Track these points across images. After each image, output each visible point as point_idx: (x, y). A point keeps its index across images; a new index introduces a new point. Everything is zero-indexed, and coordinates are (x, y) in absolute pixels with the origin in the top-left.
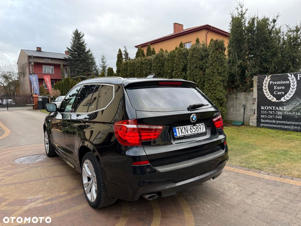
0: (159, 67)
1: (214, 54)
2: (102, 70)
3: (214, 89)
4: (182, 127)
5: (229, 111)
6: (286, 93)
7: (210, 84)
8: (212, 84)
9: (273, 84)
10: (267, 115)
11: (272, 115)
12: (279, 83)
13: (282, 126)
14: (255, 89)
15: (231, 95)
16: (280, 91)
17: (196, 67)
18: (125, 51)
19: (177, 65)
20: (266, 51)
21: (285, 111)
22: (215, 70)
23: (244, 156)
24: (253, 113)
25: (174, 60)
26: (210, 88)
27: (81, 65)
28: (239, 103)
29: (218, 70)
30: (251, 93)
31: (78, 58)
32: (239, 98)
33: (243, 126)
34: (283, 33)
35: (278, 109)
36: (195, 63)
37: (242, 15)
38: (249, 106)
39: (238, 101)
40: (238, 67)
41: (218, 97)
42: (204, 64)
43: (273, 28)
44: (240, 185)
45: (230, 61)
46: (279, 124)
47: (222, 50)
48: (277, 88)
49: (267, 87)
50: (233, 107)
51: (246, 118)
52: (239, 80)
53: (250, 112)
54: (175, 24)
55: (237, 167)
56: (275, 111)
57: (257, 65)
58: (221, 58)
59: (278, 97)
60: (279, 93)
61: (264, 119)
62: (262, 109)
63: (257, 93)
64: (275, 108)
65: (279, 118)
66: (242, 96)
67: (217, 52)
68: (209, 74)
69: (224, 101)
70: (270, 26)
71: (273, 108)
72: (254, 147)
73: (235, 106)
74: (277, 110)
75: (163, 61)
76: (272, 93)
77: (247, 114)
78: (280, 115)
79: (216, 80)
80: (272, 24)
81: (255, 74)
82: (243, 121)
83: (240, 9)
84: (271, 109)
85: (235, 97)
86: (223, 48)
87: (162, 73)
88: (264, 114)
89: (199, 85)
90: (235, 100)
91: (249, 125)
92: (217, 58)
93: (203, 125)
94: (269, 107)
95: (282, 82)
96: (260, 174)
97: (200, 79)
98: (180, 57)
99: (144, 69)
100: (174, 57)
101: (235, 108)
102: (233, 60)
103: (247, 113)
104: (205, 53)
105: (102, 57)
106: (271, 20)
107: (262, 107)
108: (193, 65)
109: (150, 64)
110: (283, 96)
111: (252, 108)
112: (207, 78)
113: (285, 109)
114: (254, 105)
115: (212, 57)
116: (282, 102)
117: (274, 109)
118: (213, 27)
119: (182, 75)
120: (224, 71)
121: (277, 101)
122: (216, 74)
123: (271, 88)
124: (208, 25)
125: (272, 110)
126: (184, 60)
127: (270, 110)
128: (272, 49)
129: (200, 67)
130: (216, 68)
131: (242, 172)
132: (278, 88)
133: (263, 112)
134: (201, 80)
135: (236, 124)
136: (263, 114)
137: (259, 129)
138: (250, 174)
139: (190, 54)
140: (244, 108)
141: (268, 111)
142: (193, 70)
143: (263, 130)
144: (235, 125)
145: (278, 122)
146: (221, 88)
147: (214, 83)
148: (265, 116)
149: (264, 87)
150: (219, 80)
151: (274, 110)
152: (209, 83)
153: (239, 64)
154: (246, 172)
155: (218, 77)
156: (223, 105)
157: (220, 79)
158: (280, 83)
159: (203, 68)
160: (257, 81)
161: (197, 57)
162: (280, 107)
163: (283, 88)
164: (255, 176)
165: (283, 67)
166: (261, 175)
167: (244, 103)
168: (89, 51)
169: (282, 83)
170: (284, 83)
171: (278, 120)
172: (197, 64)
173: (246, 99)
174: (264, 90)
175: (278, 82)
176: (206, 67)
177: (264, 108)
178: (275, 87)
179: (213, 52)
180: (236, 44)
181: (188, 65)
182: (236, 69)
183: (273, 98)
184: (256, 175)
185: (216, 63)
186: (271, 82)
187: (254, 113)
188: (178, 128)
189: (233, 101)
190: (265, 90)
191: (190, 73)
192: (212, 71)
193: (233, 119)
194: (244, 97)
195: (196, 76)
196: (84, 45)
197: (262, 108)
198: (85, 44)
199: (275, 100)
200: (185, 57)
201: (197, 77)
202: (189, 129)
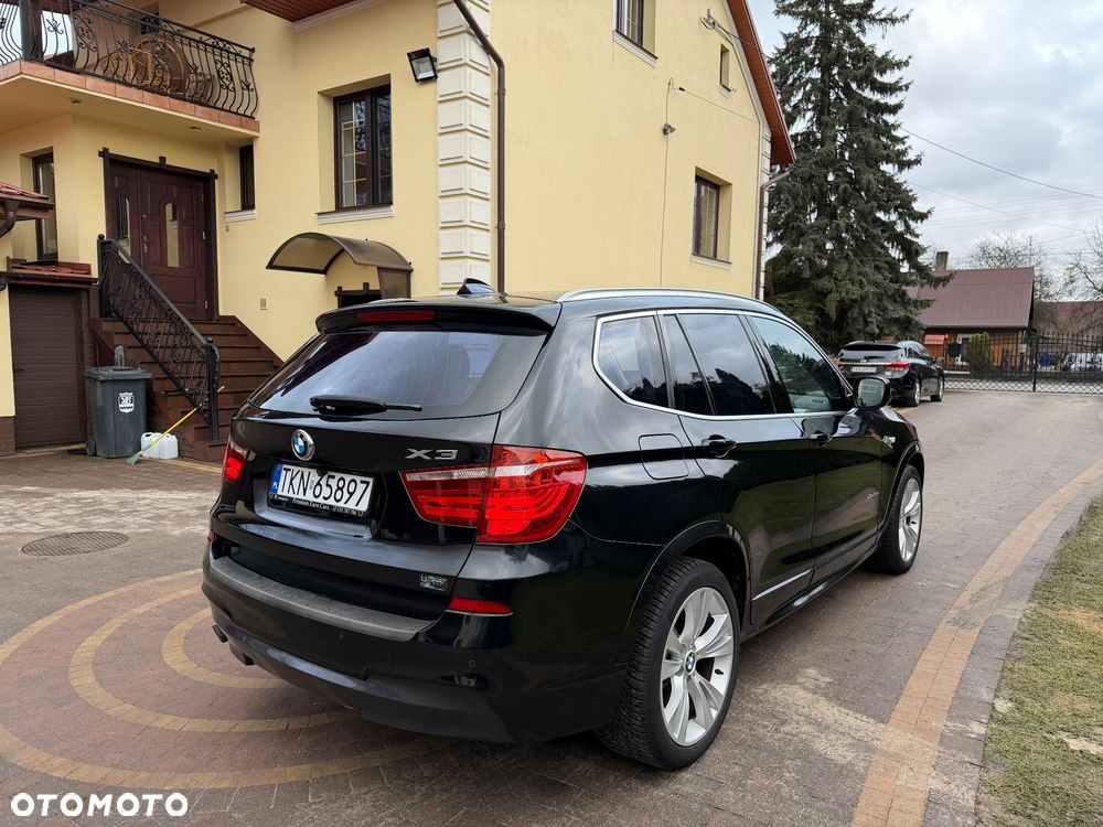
202: (313, 482)
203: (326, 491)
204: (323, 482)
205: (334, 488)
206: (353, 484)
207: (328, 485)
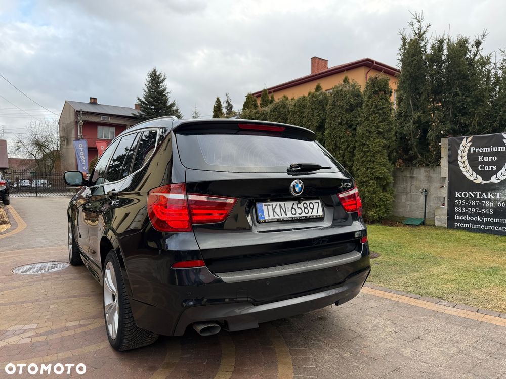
1: (371, 100)
3: (371, 161)
4: (274, 204)
5: (399, 201)
6: (499, 169)
7: (365, 152)
8: (368, 151)
9: (477, 151)
10: (467, 207)
11: (475, 207)
12: (486, 150)
13: (493, 228)
14: (444, 162)
15: (402, 172)
16: (488, 164)
17: (340, 123)
18: (227, 102)
19: (308, 121)
20: (463, 95)
21: (498, 200)
22: (374, 127)
23: (415, 276)
24: (441, 203)
25: (303, 112)
26: (364, 159)
28: (416, 187)
29: (378, 128)
30: (437, 169)
31: (155, 115)
32: (416, 178)
33: (423, 227)
34: (495, 64)
35: (486, 197)
36: (339, 116)
37: (420, 36)
38: (433, 193)
39: (415, 183)
40: (414, 123)
41: (378, 174)
42: (354, 119)
43: (475, 55)
44: (396, 322)
45: (401, 113)
46: (488, 224)
47: (385, 93)
48: (483, 158)
49: (465, 158)
50: (407, 193)
51: (429, 212)
52: (417, 146)
53: (435, 201)
54: (314, 59)
55: (397, 291)
56: (480, 200)
57: (448, 120)
58: (383, 108)
59: (486, 175)
60: (487, 168)
61: (460, 214)
62: (457, 196)
63: (447, 169)
64: (480, 195)
65: (488, 212)
66: (421, 174)
67: (377, 97)
68: (363, 134)
69: (388, 181)
70: (470, 52)
71: (476, 195)
72: (436, 262)
73: (409, 191)
74: (484, 199)
75: (285, 115)
76: (475, 168)
77: (430, 206)
78: (489, 208)
79: (374, 145)
80: (474, 49)
81: (444, 136)
82: (423, 217)
83: (417, 25)
84: (473, 196)
85: (409, 175)
86: (386, 90)
88: (461, 206)
89: (345, 154)
90: (409, 180)
91: (434, 225)
92: (377, 107)
93: (318, 203)
94: (469, 193)
95: (492, 148)
96: (438, 306)
97: (347, 143)
98: (313, 107)
100: (304, 107)
101: (409, 195)
102: (407, 112)
103: (431, 204)
104: (355, 99)
105: (195, 115)
106: (472, 42)
107: (457, 192)
108: (334, 121)
110: (495, 172)
111: (439, 196)
112: (359, 143)
113: (498, 197)
114: (442, 190)
115: (367, 105)
116: (492, 184)
117: (478, 197)
118: (377, 63)
120: (389, 130)
121: (485, 182)
122: (375, 135)
123: (472, 160)
124: (368, 60)
125: (475, 199)
126: (320, 112)
127: (472, 199)
128: (474, 91)
129: (346, 122)
130: (375, 125)
131: (404, 301)
132: (486, 159)
133: (459, 203)
134: (348, 145)
135: (411, 224)
136: (458, 206)
137: (451, 232)
138: (419, 305)
139: (330, 102)
140: (426, 196)
141: (467, 199)
142: (335, 129)
143: (458, 234)
144: (409, 225)
145: (486, 220)
146: (384, 159)
147: (372, 150)
148: (462, 210)
149: (459, 158)
150: (380, 145)
151: (478, 199)
152: (362, 151)
153: (416, 119)
154: (412, 302)
155: (379, 140)
156: (388, 189)
157: (382, 144)
158: (489, 151)
159: (352, 125)
160: (448, 147)
161: (342, 107)
162: (489, 193)
163: (495, 158)
164: (430, 308)
165: (494, 122)
166: (439, 308)
167: (425, 186)
169: (492, 151)
170: (495, 149)
171: (487, 215)
172: (341, 118)
173: (429, 180)
174: (460, 163)
175: (484, 149)
176: (358, 124)
177: (461, 194)
179: (370, 97)
180: (410, 85)
181: (327, 120)
182: (410, 127)
183: (477, 177)
184: (431, 306)
185: (374, 116)
186: (472, 148)
187: (443, 205)
188: (267, 205)
189: (407, 183)
190: (462, 162)
191: (331, 134)
192: (367, 130)
193: (407, 215)
194: (426, 176)
195: (340, 138)
196: (165, 95)
197: (457, 194)
198: (168, 93)
199: (479, 180)
200: (323, 107)
201: (342, 140)
202: (288, 208)
203: (299, 211)
204: (295, 206)
205: (303, 208)
206: (311, 204)
207: (298, 208)
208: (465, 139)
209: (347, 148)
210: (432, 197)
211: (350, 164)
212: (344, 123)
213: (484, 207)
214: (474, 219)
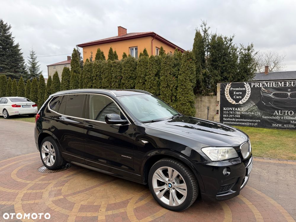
0: (131, 70)
1: (186, 63)
2: (31, 67)
3: (186, 93)
6: (243, 98)
7: (183, 89)
8: (185, 88)
9: (233, 90)
10: (229, 114)
11: (232, 114)
12: (237, 89)
13: (240, 123)
14: (219, 94)
15: (197, 98)
16: (238, 95)
17: (170, 73)
21: (242, 111)
22: (188, 77)
24: (215, 113)
25: (147, 66)
26: (183, 92)
27: (7, 61)
28: (203, 105)
31: (4, 53)
32: (204, 101)
35: (237, 110)
36: (169, 70)
38: (212, 108)
39: (203, 103)
41: (190, 100)
42: (176, 72)
43: (230, 45)
46: (238, 122)
47: (193, 60)
48: (236, 93)
49: (228, 92)
50: (199, 108)
51: (210, 117)
53: (213, 112)
54: (119, 27)
56: (235, 111)
58: (192, 67)
59: (237, 100)
60: (237, 97)
61: (226, 118)
63: (220, 97)
64: (235, 109)
66: (206, 99)
67: (189, 62)
68: (182, 80)
71: (233, 109)
73: (200, 107)
74: (236, 111)
76: (232, 97)
78: (238, 115)
79: (188, 86)
80: (229, 42)
81: (218, 82)
84: (232, 109)
85: (200, 99)
86: (193, 58)
87: (133, 77)
88: (226, 114)
90: (200, 102)
92: (189, 67)
94: (230, 108)
97: (174, 84)
98: (153, 63)
99: (113, 71)
101: (200, 109)
102: (198, 69)
103: (211, 113)
106: (228, 39)
107: (224, 108)
108: (167, 72)
109: (119, 67)
110: (241, 99)
111: (215, 109)
112: (180, 84)
113: (242, 110)
114: (217, 107)
116: (240, 104)
117: (234, 110)
119: (155, 79)
121: (236, 103)
122: (188, 81)
123: (231, 93)
124: (153, 33)
125: (232, 111)
126: (156, 66)
127: (231, 111)
129: (173, 73)
130: (188, 75)
132: (237, 93)
133: (225, 113)
136: (225, 114)
140: (208, 109)
141: (229, 111)
142: (167, 76)
145: (237, 120)
146: (192, 93)
147: (187, 88)
148: (227, 116)
149: (225, 92)
151: (234, 111)
152: (182, 88)
153: (204, 73)
155: (190, 83)
156: (193, 107)
157: (191, 85)
159: (176, 75)
160: (220, 87)
161: (170, 65)
162: (238, 108)
163: (241, 93)
167: (208, 105)
168: (17, 46)
169: (239, 90)
170: (241, 89)
171: (237, 118)
173: (210, 102)
174: (226, 95)
176: (178, 74)
177: (226, 109)
178: (234, 92)
181: (161, 71)
182: (201, 77)
183: (233, 101)
185: (188, 71)
186: (231, 88)
187: (218, 113)
191: (164, 79)
192: (184, 78)
194: (208, 100)
195: (170, 81)
197: (224, 109)
198: (13, 38)
199: (234, 103)
208: (228, 84)
209: (174, 86)
210: (211, 110)
211: (175, 94)
212: (172, 73)
213: (236, 114)
214: (232, 120)
